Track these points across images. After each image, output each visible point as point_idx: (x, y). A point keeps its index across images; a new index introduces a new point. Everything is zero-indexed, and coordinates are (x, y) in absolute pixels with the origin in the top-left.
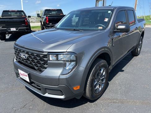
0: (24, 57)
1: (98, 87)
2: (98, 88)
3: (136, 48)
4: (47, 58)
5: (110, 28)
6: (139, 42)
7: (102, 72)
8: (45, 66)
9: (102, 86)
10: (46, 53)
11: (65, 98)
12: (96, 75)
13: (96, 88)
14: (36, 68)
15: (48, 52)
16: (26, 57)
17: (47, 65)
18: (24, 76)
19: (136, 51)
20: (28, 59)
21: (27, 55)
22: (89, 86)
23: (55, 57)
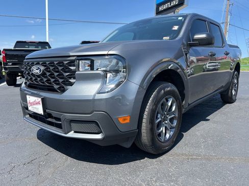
0: (38, 71)
1: (163, 129)
2: (164, 132)
3: (228, 89)
4: (74, 66)
5: (182, 38)
6: (233, 78)
7: (170, 104)
8: (72, 80)
9: (172, 133)
10: (74, 58)
11: (103, 139)
12: (160, 106)
13: (160, 131)
14: (56, 87)
15: (78, 56)
16: (40, 71)
17: (74, 78)
18: (34, 106)
19: (230, 94)
20: (43, 74)
21: (42, 68)
22: (147, 121)
23: (88, 66)
